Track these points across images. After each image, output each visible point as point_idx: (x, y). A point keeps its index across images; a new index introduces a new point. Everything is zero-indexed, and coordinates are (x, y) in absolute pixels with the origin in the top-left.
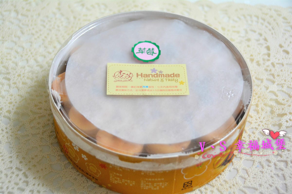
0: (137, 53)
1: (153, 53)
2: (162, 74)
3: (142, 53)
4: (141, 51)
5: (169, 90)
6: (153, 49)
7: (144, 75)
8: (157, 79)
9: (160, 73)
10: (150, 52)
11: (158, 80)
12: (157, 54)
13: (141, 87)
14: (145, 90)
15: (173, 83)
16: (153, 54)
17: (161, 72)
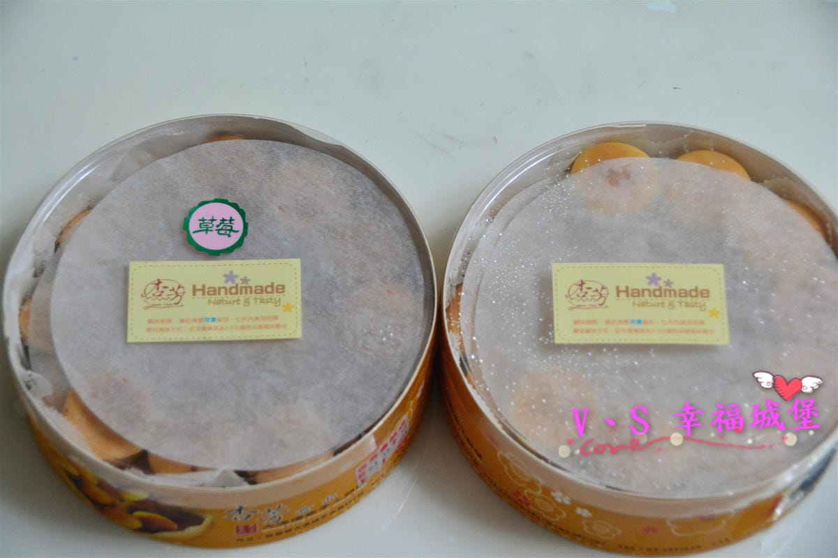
0: (194, 232)
1: (231, 230)
2: (247, 286)
3: (207, 233)
4: (205, 227)
5: (260, 327)
6: (231, 220)
7: (209, 288)
8: (238, 299)
9: (242, 283)
10: (225, 227)
11: (238, 301)
12: (238, 233)
13: (201, 320)
14: (210, 328)
15: (269, 309)
16: (232, 233)
17: (245, 280)
